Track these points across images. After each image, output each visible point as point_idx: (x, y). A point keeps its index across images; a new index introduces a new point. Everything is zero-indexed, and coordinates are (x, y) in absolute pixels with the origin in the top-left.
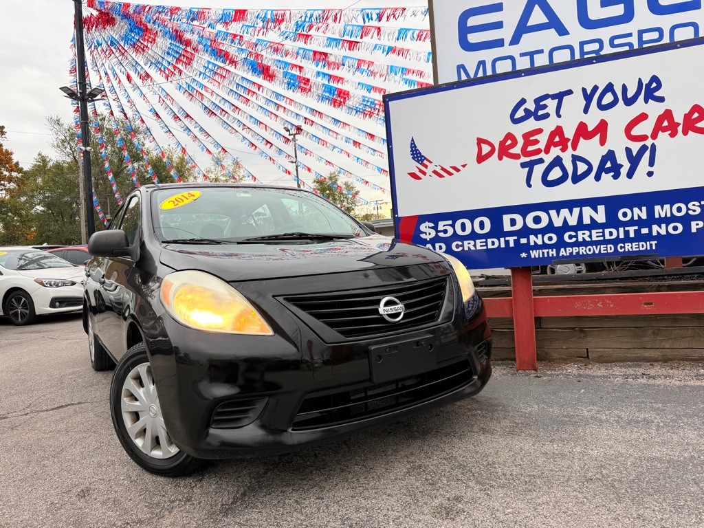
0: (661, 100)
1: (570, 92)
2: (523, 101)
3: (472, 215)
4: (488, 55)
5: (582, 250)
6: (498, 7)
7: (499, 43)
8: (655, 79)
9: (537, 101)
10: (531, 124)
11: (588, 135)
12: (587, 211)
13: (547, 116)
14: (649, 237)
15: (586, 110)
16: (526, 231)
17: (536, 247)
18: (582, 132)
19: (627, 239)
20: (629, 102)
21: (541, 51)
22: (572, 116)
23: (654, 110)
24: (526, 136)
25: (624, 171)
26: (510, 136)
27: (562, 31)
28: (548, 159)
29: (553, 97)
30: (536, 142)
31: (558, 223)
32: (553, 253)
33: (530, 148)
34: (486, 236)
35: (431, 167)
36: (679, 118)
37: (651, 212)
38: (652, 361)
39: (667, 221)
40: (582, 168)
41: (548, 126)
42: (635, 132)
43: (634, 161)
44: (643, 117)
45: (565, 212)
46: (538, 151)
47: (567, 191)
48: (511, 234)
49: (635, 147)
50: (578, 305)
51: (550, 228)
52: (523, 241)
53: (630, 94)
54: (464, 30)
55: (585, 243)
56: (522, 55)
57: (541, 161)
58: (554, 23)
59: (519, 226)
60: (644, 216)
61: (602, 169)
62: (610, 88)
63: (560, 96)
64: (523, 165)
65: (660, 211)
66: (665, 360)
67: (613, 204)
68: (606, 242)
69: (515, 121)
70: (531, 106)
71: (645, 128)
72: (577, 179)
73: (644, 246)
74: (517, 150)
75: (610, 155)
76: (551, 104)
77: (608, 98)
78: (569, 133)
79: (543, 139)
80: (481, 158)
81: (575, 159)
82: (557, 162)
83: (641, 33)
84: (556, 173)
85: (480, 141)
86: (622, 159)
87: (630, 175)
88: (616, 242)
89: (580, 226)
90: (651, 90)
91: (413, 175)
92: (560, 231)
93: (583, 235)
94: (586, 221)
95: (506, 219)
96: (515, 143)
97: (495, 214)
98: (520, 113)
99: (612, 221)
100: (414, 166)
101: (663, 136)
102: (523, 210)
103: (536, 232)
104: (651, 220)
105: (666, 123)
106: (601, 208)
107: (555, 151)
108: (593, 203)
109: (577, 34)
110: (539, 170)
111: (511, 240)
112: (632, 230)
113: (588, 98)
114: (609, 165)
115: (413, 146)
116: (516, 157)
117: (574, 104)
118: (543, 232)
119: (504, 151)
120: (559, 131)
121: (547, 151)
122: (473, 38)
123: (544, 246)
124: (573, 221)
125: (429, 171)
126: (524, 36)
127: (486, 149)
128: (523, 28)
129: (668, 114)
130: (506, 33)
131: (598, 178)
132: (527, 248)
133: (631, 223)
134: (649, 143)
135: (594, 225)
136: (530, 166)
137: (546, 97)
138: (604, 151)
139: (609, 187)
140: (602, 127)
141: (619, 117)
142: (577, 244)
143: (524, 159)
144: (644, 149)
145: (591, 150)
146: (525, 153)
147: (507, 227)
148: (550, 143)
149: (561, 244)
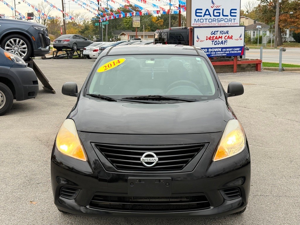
0: (228, 34)
1: (218, 31)
2: (213, 31)
3: (205, 48)
4: (200, 18)
5: (218, 55)
6: (201, 9)
7: (201, 16)
8: (228, 31)
9: (215, 32)
10: (213, 35)
11: (220, 38)
12: (219, 49)
13: (215, 34)
14: (225, 53)
15: (220, 34)
16: (211, 52)
17: (213, 54)
18: (219, 37)
19: (223, 54)
20: (225, 34)
21: (207, 19)
22: (218, 35)
23: (228, 35)
24: (213, 37)
25: (224, 43)
26: (211, 37)
27: (211, 16)
28: (215, 41)
29: (216, 31)
30: (214, 38)
31: (215, 51)
32: (214, 55)
33: (213, 39)
34: (206, 52)
35: (200, 40)
36: (230, 37)
37: (226, 50)
38: (222, 72)
39: (228, 51)
40: (219, 43)
41: (215, 36)
42: (225, 38)
43: (225, 42)
44: (226, 36)
45: (216, 49)
46: (214, 39)
47: (217, 46)
48: (210, 52)
49: (225, 40)
50: (216, 63)
51: (214, 51)
52: (211, 53)
53: (225, 33)
54: (196, 13)
55: (218, 54)
56: (205, 19)
57: (214, 41)
58: (209, 14)
59: (211, 51)
60: (225, 50)
61: (221, 43)
62: (223, 31)
63: (217, 31)
64: (212, 41)
65: (227, 50)
66: (224, 72)
67: (222, 48)
68: (221, 54)
69: (212, 34)
70: (214, 32)
71: (226, 38)
72: (218, 44)
73: (225, 55)
74: (211, 39)
75: (222, 41)
76: (216, 32)
77: (223, 33)
78: (218, 37)
79: (215, 37)
80: (207, 40)
81: (218, 41)
82: (216, 41)
83: (221, 19)
84: (216, 43)
85: (207, 37)
86: (224, 42)
87: (224, 44)
88: (222, 54)
89: (218, 51)
90: (227, 32)
91: (197, 41)
92: (216, 52)
93: (218, 53)
94: (219, 51)
95: (209, 49)
96: (211, 38)
97: (208, 49)
98: (212, 33)
99: (222, 51)
100: (197, 39)
101: (228, 39)
102: (211, 48)
103: (213, 52)
104: (226, 51)
105: (228, 37)
106: (221, 49)
107: (216, 40)
108: (220, 48)
109: (213, 17)
110: (214, 42)
111: (210, 53)
112: (224, 52)
113: (220, 32)
114: (222, 43)
115: (197, 36)
116: (211, 40)
117: (219, 33)
118: (214, 52)
119: (210, 39)
120: (217, 37)
121: (215, 39)
122: (197, 14)
123: (214, 54)
124: (217, 51)
125: (199, 41)
126: (205, 16)
127: (207, 38)
128: (205, 14)
129: (229, 36)
130: (202, 15)
131: (221, 44)
132: (211, 54)
133: (224, 51)
134: (226, 40)
135: (220, 51)
136: (213, 41)
137: (215, 31)
138: (221, 40)
139: (222, 46)
140: (222, 37)
141: (224, 36)
142: (217, 54)
143: (212, 40)
144: (226, 41)
145: (220, 40)
146: (213, 40)
147: (209, 51)
148: (215, 38)
149: (216, 54)
